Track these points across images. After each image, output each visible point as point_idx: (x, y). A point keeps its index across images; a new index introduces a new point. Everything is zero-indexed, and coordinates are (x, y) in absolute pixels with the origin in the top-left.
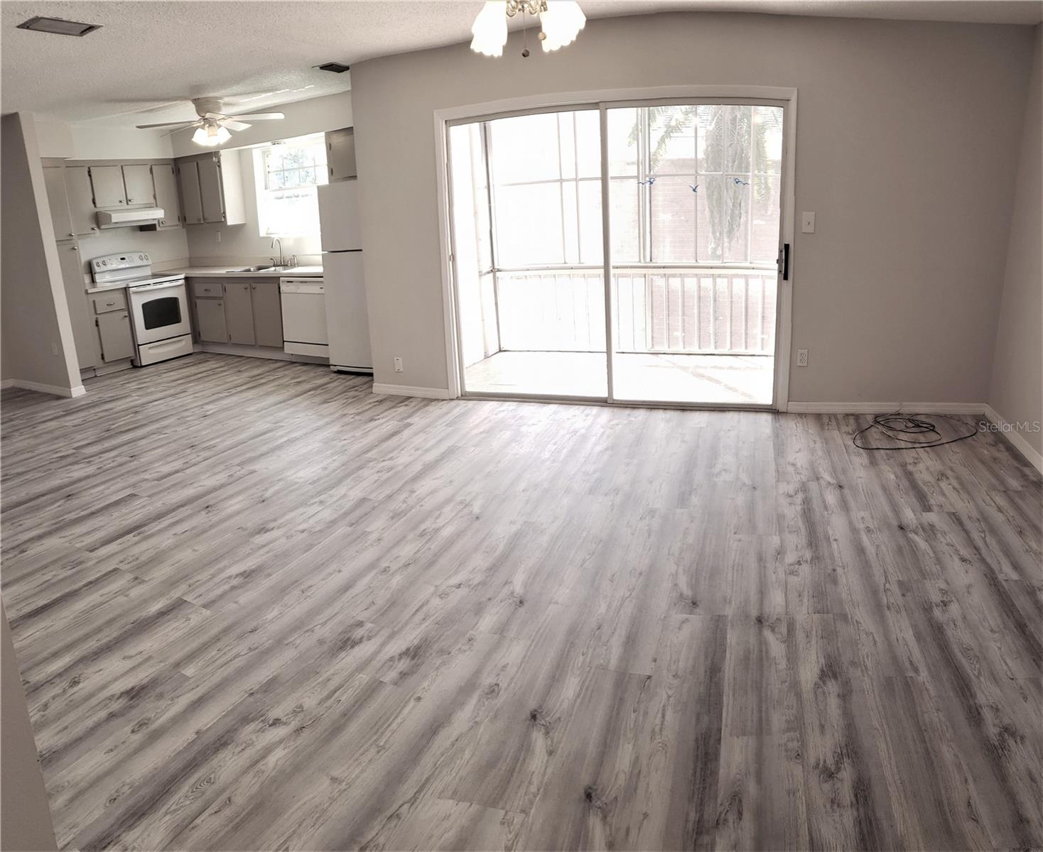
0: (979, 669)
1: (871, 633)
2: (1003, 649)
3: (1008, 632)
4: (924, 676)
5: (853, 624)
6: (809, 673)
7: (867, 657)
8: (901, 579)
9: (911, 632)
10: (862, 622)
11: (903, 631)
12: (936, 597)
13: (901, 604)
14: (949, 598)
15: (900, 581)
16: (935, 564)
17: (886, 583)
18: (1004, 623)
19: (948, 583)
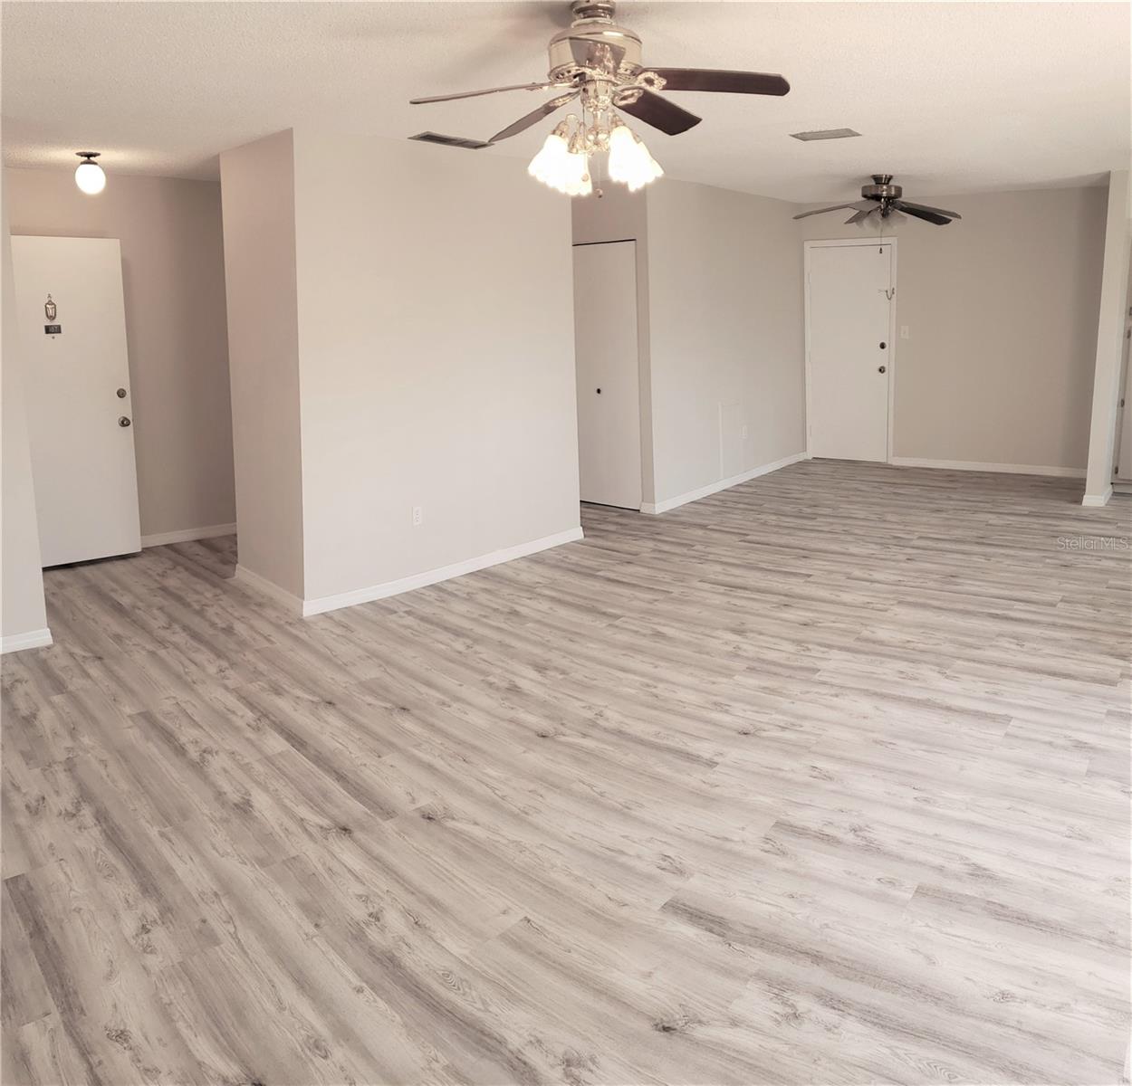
0: (97, 857)
1: (223, 856)
2: (68, 889)
3: (58, 916)
4: (154, 832)
5: (247, 859)
6: (261, 801)
7: (215, 830)
8: (217, 948)
9: (179, 873)
10: (239, 865)
11: (189, 873)
12: (159, 935)
13: (202, 905)
14: (140, 941)
15: (218, 944)
16: (171, 1003)
17: (235, 933)
18: (61, 927)
19: (144, 968)
